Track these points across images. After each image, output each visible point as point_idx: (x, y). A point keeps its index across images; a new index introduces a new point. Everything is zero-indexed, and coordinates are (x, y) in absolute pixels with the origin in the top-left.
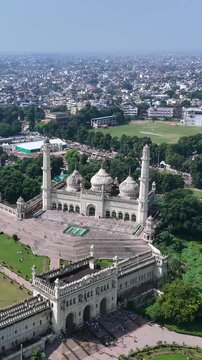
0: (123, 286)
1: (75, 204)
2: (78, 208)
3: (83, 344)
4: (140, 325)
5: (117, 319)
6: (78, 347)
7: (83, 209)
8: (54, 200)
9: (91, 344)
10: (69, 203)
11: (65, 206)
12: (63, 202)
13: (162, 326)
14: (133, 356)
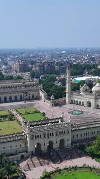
0: (79, 136)
1: (82, 101)
2: (83, 103)
3: (41, 160)
4: (80, 156)
5: (68, 152)
6: (38, 161)
7: (85, 104)
8: (72, 98)
9: (46, 161)
10: (79, 100)
11: (77, 102)
12: (76, 100)
13: (93, 158)
14: (65, 169)
